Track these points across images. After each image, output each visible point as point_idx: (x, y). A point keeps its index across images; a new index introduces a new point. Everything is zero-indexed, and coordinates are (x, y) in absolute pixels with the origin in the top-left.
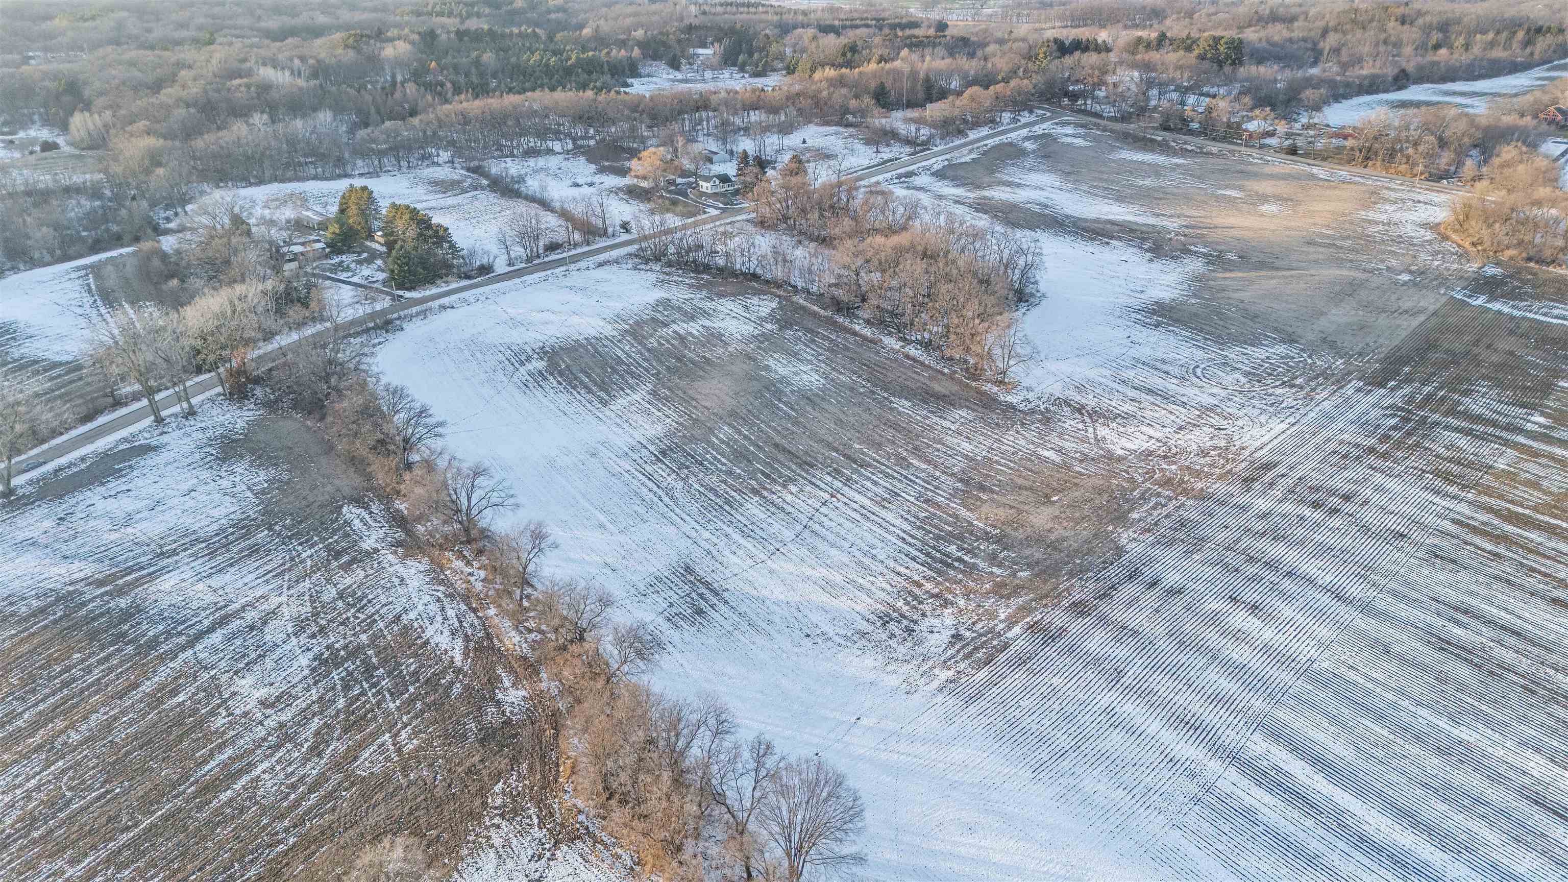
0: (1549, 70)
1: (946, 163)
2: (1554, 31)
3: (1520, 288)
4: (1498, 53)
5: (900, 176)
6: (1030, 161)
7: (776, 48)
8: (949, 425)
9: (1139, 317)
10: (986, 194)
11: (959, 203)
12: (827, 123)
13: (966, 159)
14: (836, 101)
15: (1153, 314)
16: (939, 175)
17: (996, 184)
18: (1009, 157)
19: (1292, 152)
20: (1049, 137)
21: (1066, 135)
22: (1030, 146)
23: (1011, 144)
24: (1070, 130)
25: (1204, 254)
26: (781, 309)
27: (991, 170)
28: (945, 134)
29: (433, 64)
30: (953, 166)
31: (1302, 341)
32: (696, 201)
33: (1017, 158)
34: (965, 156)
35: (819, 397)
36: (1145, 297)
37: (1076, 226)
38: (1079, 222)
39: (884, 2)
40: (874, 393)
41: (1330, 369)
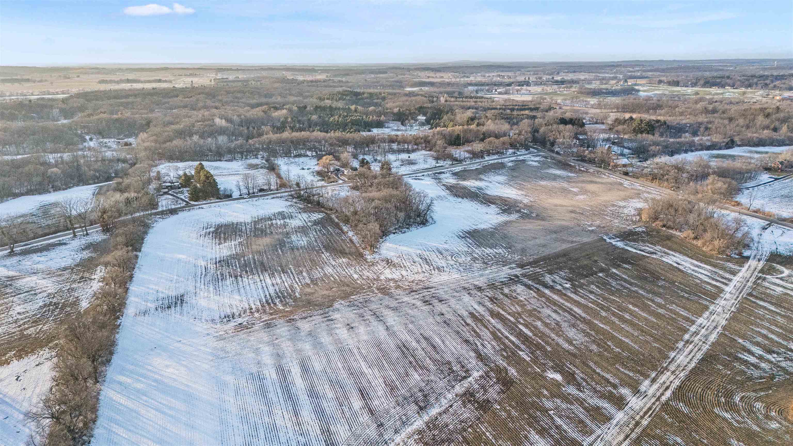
1: (463, 169)
3: (643, 237)
5: (436, 173)
6: (504, 171)
7: (445, 117)
8: (334, 263)
9: (461, 234)
10: (461, 182)
11: (444, 185)
12: (430, 150)
13: (474, 168)
14: (433, 141)
15: (467, 233)
16: (455, 174)
17: (473, 179)
18: (495, 169)
19: (626, 174)
20: (524, 161)
21: (532, 161)
22: (510, 164)
23: (502, 163)
24: (537, 159)
25: (524, 213)
26: (322, 218)
27: (480, 173)
28: (474, 157)
29: (289, 120)
30: (465, 171)
31: (513, 248)
32: (339, 178)
33: (499, 169)
34: (474, 167)
35: (298, 249)
36: (475, 227)
37: (483, 198)
38: (487, 197)
39: (547, 97)
40: (321, 250)
41: (510, 259)
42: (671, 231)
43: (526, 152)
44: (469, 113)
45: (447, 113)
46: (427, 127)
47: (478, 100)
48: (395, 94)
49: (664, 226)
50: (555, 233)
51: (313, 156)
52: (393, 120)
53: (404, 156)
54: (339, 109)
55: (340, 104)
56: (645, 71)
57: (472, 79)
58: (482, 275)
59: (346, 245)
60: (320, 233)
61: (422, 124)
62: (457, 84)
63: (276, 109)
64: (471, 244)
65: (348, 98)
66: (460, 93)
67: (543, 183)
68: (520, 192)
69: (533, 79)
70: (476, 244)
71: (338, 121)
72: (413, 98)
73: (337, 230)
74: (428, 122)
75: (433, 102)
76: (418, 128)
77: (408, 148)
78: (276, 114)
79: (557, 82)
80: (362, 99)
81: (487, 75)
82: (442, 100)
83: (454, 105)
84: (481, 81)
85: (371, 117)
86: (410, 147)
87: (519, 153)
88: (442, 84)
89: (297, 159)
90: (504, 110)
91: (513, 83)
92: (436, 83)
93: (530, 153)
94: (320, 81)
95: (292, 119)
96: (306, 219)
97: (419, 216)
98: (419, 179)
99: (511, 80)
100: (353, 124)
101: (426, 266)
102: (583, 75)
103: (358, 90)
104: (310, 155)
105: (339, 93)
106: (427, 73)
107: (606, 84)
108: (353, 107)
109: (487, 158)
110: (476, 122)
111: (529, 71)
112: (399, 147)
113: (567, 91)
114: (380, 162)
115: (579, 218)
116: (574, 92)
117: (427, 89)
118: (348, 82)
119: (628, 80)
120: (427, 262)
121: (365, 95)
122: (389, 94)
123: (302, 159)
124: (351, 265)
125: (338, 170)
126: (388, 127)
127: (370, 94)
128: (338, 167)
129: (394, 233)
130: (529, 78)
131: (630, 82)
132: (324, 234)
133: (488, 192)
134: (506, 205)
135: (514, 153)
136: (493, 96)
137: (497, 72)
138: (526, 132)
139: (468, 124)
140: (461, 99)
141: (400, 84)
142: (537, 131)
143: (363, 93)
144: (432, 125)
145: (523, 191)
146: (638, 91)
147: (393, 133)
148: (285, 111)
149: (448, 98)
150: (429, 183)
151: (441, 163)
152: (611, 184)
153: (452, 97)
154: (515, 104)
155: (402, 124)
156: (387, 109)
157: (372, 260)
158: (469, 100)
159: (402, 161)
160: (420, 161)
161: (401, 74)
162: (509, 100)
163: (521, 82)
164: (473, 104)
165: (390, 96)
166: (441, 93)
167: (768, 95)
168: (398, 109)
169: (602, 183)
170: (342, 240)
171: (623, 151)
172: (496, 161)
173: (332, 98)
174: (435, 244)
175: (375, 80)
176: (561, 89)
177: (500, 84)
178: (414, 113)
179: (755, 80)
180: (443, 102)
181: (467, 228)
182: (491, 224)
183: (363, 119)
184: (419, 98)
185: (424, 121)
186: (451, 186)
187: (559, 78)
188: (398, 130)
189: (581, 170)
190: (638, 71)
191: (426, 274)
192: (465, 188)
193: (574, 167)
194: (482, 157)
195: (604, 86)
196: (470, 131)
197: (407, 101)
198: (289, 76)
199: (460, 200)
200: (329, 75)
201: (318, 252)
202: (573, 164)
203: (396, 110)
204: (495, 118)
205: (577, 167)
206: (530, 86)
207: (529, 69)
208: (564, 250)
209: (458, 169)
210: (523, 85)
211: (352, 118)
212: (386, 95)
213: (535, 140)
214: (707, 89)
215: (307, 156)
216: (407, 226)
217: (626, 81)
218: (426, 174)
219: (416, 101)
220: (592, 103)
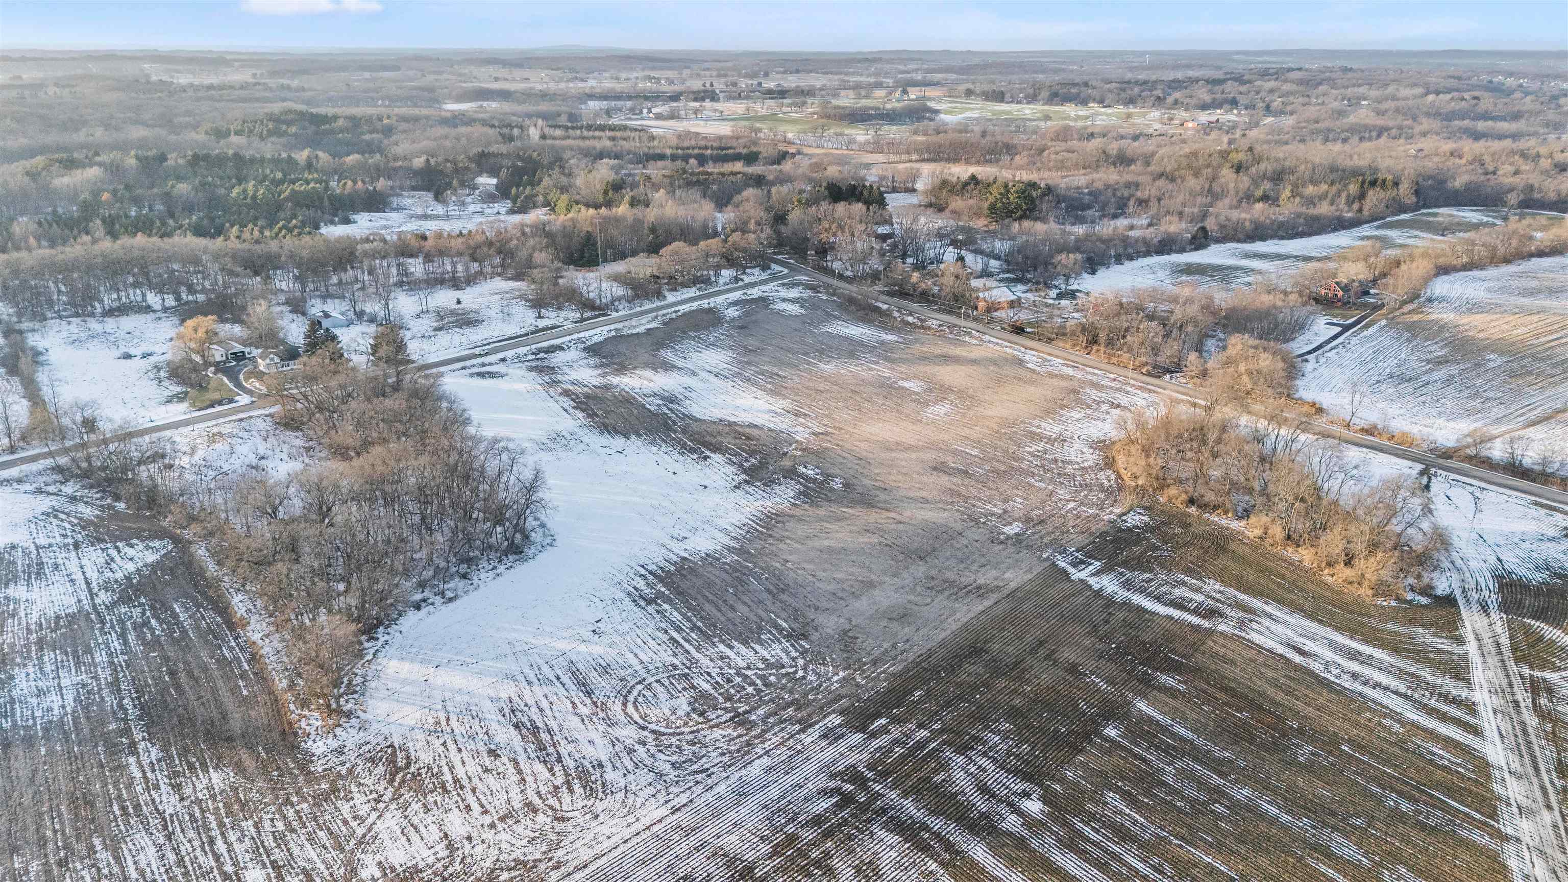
0: (1378, 227)
1: (613, 333)
2: (1389, 184)
3: (1157, 548)
4: (1324, 209)
5: (540, 351)
6: (720, 332)
7: (546, 182)
8: (169, 803)
9: (641, 584)
10: (615, 380)
11: (566, 393)
12: (517, 277)
13: (641, 329)
14: (523, 253)
15: (661, 580)
16: (592, 350)
17: (646, 365)
18: (696, 327)
19: (1018, 330)
20: (763, 301)
21: (784, 300)
22: (732, 312)
23: (710, 311)
24: (794, 293)
25: (808, 479)
26: (154, 567)
27: (660, 345)
28: (637, 296)
29: (106, 196)
30: (619, 338)
31: (815, 636)
32: (239, 385)
33: (706, 328)
34: (642, 325)
35: (29, 742)
36: (679, 549)
37: (684, 431)
38: (695, 427)
39: (764, 126)
40: (127, 732)
41: (816, 690)
42: (1214, 518)
43: (764, 276)
44: (604, 171)
45: (551, 166)
46: (502, 207)
47: (618, 134)
48: (416, 119)
49: (1191, 502)
50: (922, 556)
51: (166, 309)
52: (414, 189)
53: (444, 298)
54: (262, 160)
55: (268, 149)
56: (929, 71)
57: (591, 83)
58: (741, 794)
59: (235, 690)
60: (141, 637)
61: (490, 198)
62: (564, 97)
63: (70, 164)
64: (679, 629)
65: (293, 129)
66: (572, 117)
67: (828, 368)
68: (779, 404)
69: (719, 86)
70: (694, 628)
71: (254, 197)
72: (463, 130)
73: (211, 617)
74: (503, 192)
75: (511, 139)
76: (478, 207)
77: (454, 272)
78: (66, 180)
79: (770, 94)
80: (332, 132)
81: (623, 75)
82: (534, 133)
83: (564, 149)
84: (613, 89)
85: (350, 183)
86: (460, 268)
87: (747, 279)
88: (528, 96)
89: (110, 323)
90: (686, 158)
91: (681, 94)
92: (515, 92)
93: (773, 278)
94: (232, 87)
95: (114, 193)
96: (93, 575)
97: (499, 520)
98: (491, 375)
99: (677, 88)
100: (298, 204)
101: (539, 768)
102: (818, 79)
103: (322, 111)
104: (158, 307)
105: (272, 117)
106: (491, 70)
107: (867, 97)
108: (302, 156)
109: (671, 298)
110: (628, 195)
111: (708, 69)
112: (430, 267)
113: (796, 112)
114: (372, 320)
115: (963, 490)
116: (812, 114)
117: (494, 105)
118: (303, 89)
119: (909, 89)
120: (542, 748)
121: (341, 122)
122: (404, 119)
123: (128, 322)
124: (243, 805)
125: (239, 357)
126: (399, 209)
127: (352, 118)
128: (238, 348)
129: (418, 607)
130: (712, 85)
131: (913, 93)
132: (156, 640)
133: (696, 410)
134: (752, 453)
135: (737, 279)
136: (644, 122)
137: (643, 70)
138: (758, 224)
139: (609, 204)
140: (578, 132)
141: (431, 96)
142: (780, 218)
143: (335, 118)
144: (514, 202)
145: (785, 397)
146: (937, 112)
147: (413, 226)
148: (93, 172)
149: (547, 130)
150: (521, 386)
151: (551, 317)
152: (994, 362)
153: (556, 127)
154: (703, 143)
155: (436, 198)
156: (396, 159)
157: (334, 760)
158: (597, 133)
159: (440, 315)
160: (492, 313)
161: (435, 73)
162: (688, 134)
163: (699, 92)
164: (608, 143)
165: (404, 126)
166: (529, 116)
167: (1171, 119)
168: (423, 159)
169: (973, 362)
170: (222, 662)
171: (987, 266)
172: (695, 305)
173: (251, 131)
174: (563, 645)
175: (371, 85)
176: (784, 109)
177: (656, 97)
178: (467, 168)
179: (1137, 90)
180: (537, 137)
181: (656, 557)
182: (724, 530)
183: (327, 188)
184: (477, 131)
185: (492, 190)
186: (587, 396)
187: (772, 85)
188: (426, 217)
189: (908, 323)
190: (916, 70)
191: (540, 818)
192: (627, 400)
193: (887, 314)
194: (659, 295)
195: (865, 102)
196: (617, 220)
197: (446, 137)
198: (157, 74)
199: (619, 442)
200: (259, 72)
201: (113, 749)
202: (885, 307)
203: (419, 162)
204: (673, 184)
205: (896, 314)
206: (718, 100)
207: (706, 65)
208: (965, 627)
209: (598, 333)
210: (703, 99)
211: (297, 187)
212: (393, 121)
213: (780, 243)
214: (1057, 108)
215: (148, 309)
216: (463, 568)
217: (905, 92)
218: (509, 354)
219: (468, 139)
220: (861, 138)
